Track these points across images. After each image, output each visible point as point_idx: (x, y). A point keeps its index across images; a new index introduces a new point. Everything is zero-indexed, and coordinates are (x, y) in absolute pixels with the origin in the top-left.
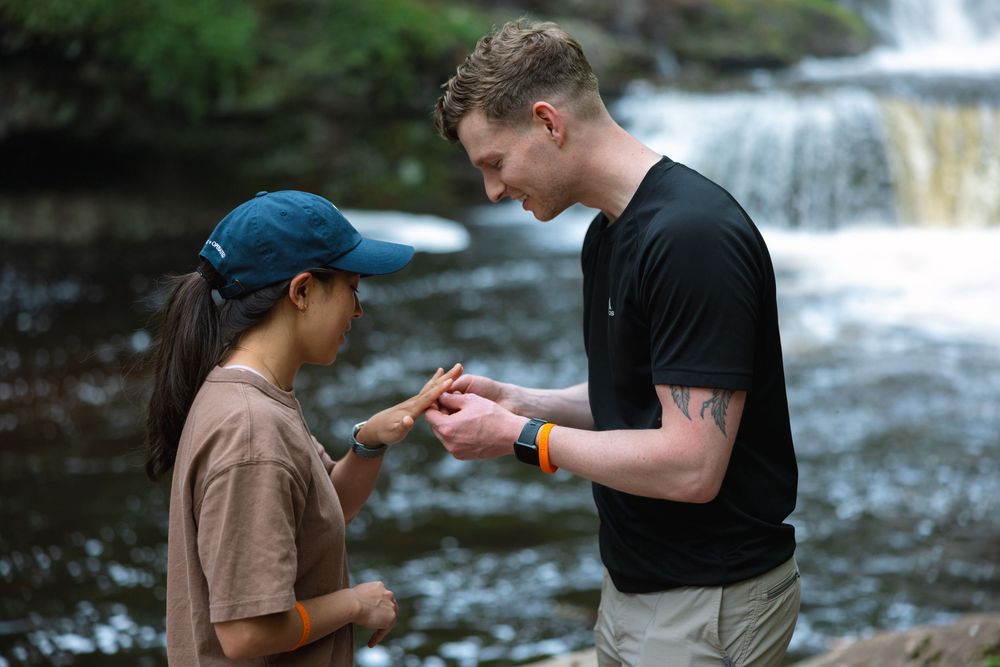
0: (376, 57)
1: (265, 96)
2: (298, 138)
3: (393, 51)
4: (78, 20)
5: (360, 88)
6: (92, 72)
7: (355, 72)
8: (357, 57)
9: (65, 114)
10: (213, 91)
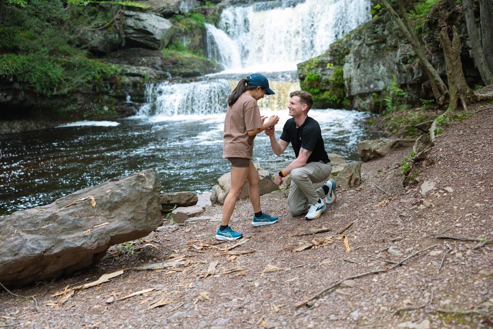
0: (94, 78)
1: (65, 91)
2: (76, 100)
3: (98, 77)
4: (12, 71)
5: (91, 86)
6: (17, 86)
7: (88, 82)
8: (90, 78)
9: (9, 98)
10: (52, 90)
